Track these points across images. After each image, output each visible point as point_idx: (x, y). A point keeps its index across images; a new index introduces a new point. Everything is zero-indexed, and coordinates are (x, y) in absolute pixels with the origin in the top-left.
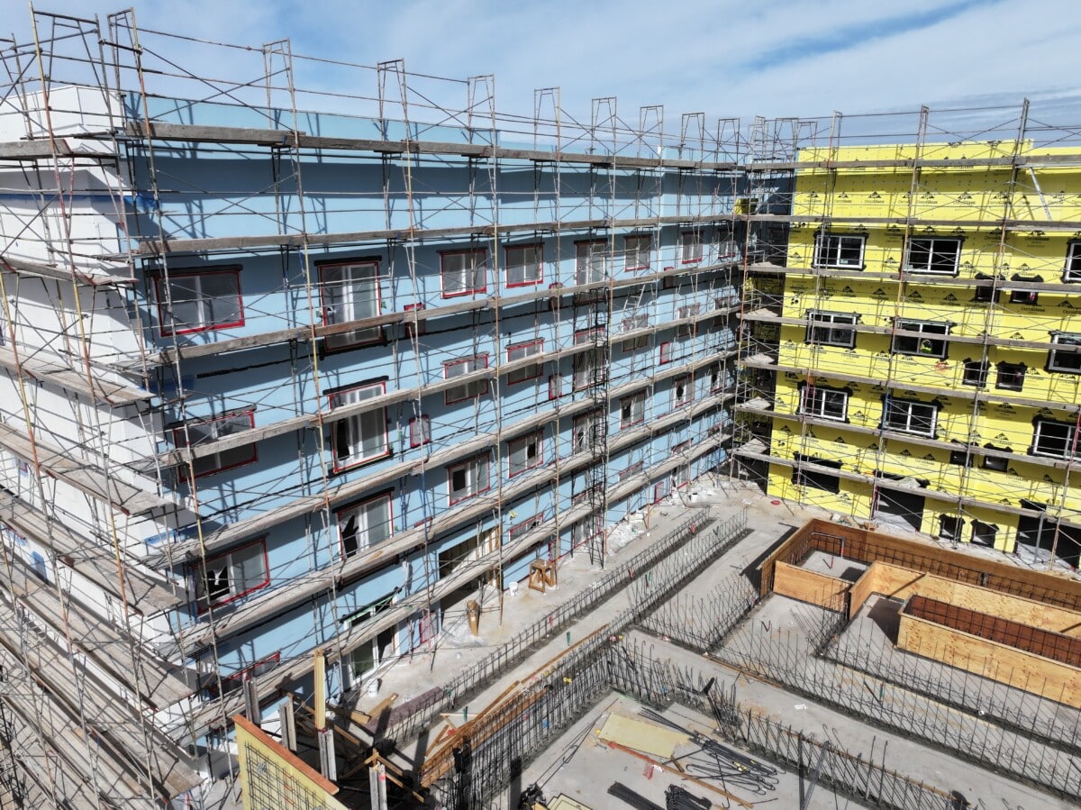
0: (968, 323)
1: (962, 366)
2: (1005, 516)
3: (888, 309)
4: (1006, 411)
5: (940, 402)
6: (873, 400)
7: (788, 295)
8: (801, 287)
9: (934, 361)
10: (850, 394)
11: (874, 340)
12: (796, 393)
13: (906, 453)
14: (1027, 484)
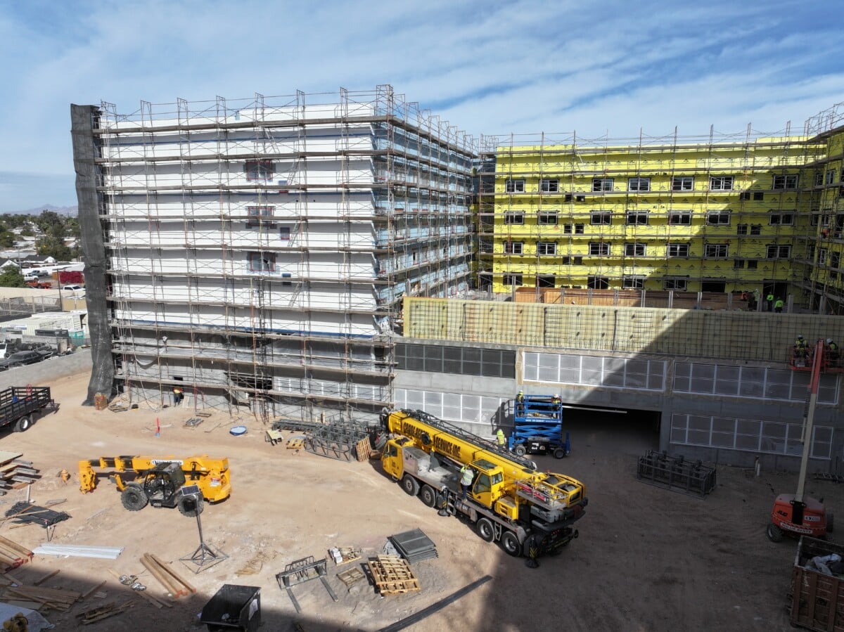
0: (564, 210)
1: (563, 227)
2: (582, 282)
3: (536, 207)
4: (579, 242)
5: (557, 241)
6: (532, 244)
7: (496, 206)
8: (501, 202)
9: (553, 226)
10: (524, 243)
11: (531, 221)
12: (502, 246)
13: (547, 264)
14: (588, 268)
